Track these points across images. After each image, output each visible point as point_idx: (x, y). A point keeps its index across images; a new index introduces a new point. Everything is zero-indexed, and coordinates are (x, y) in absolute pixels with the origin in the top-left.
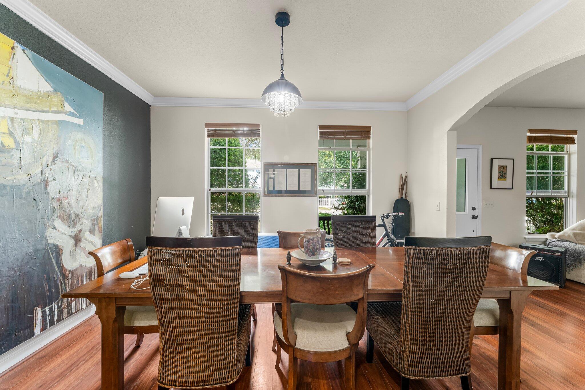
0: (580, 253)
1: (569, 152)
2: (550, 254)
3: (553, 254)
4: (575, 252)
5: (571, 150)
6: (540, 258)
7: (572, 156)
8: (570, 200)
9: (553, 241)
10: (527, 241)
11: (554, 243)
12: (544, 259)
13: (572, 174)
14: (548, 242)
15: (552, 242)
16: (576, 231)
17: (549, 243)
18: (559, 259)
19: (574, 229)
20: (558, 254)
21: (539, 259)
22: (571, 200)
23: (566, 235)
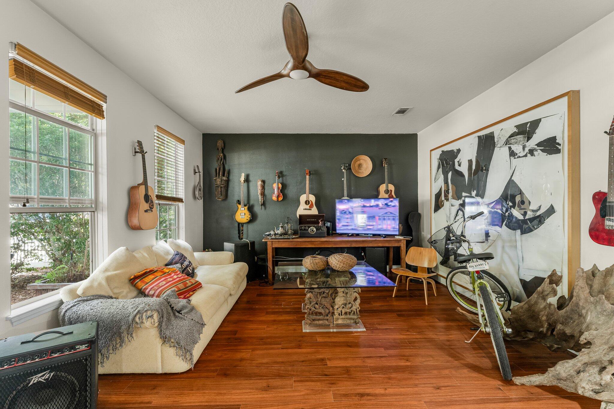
0: (120, 321)
1: (96, 131)
2: (67, 353)
3: (73, 351)
4: (112, 321)
5: (98, 128)
6: (42, 376)
7: (100, 139)
8: (98, 215)
9: (74, 306)
10: (14, 324)
11: (75, 309)
12: (52, 374)
13: (100, 170)
14: (64, 311)
15: (71, 307)
16: (109, 273)
17: (66, 311)
18: (86, 360)
19: (106, 270)
20: (83, 347)
21: (40, 379)
22: (100, 216)
23: (96, 284)
